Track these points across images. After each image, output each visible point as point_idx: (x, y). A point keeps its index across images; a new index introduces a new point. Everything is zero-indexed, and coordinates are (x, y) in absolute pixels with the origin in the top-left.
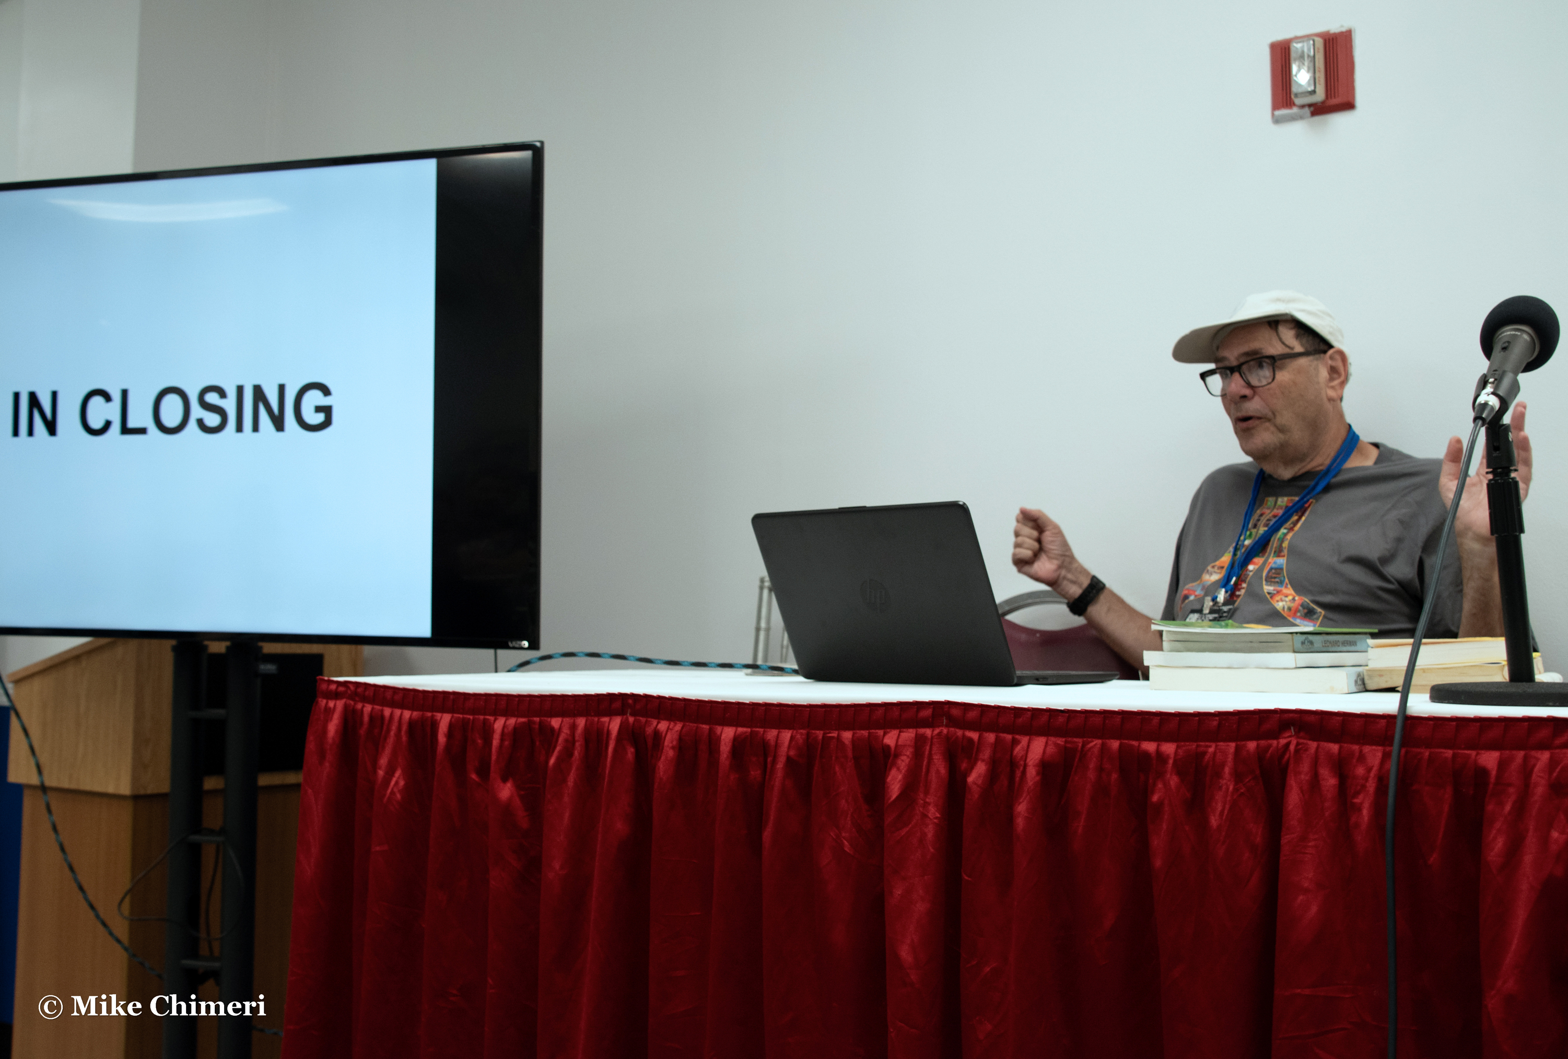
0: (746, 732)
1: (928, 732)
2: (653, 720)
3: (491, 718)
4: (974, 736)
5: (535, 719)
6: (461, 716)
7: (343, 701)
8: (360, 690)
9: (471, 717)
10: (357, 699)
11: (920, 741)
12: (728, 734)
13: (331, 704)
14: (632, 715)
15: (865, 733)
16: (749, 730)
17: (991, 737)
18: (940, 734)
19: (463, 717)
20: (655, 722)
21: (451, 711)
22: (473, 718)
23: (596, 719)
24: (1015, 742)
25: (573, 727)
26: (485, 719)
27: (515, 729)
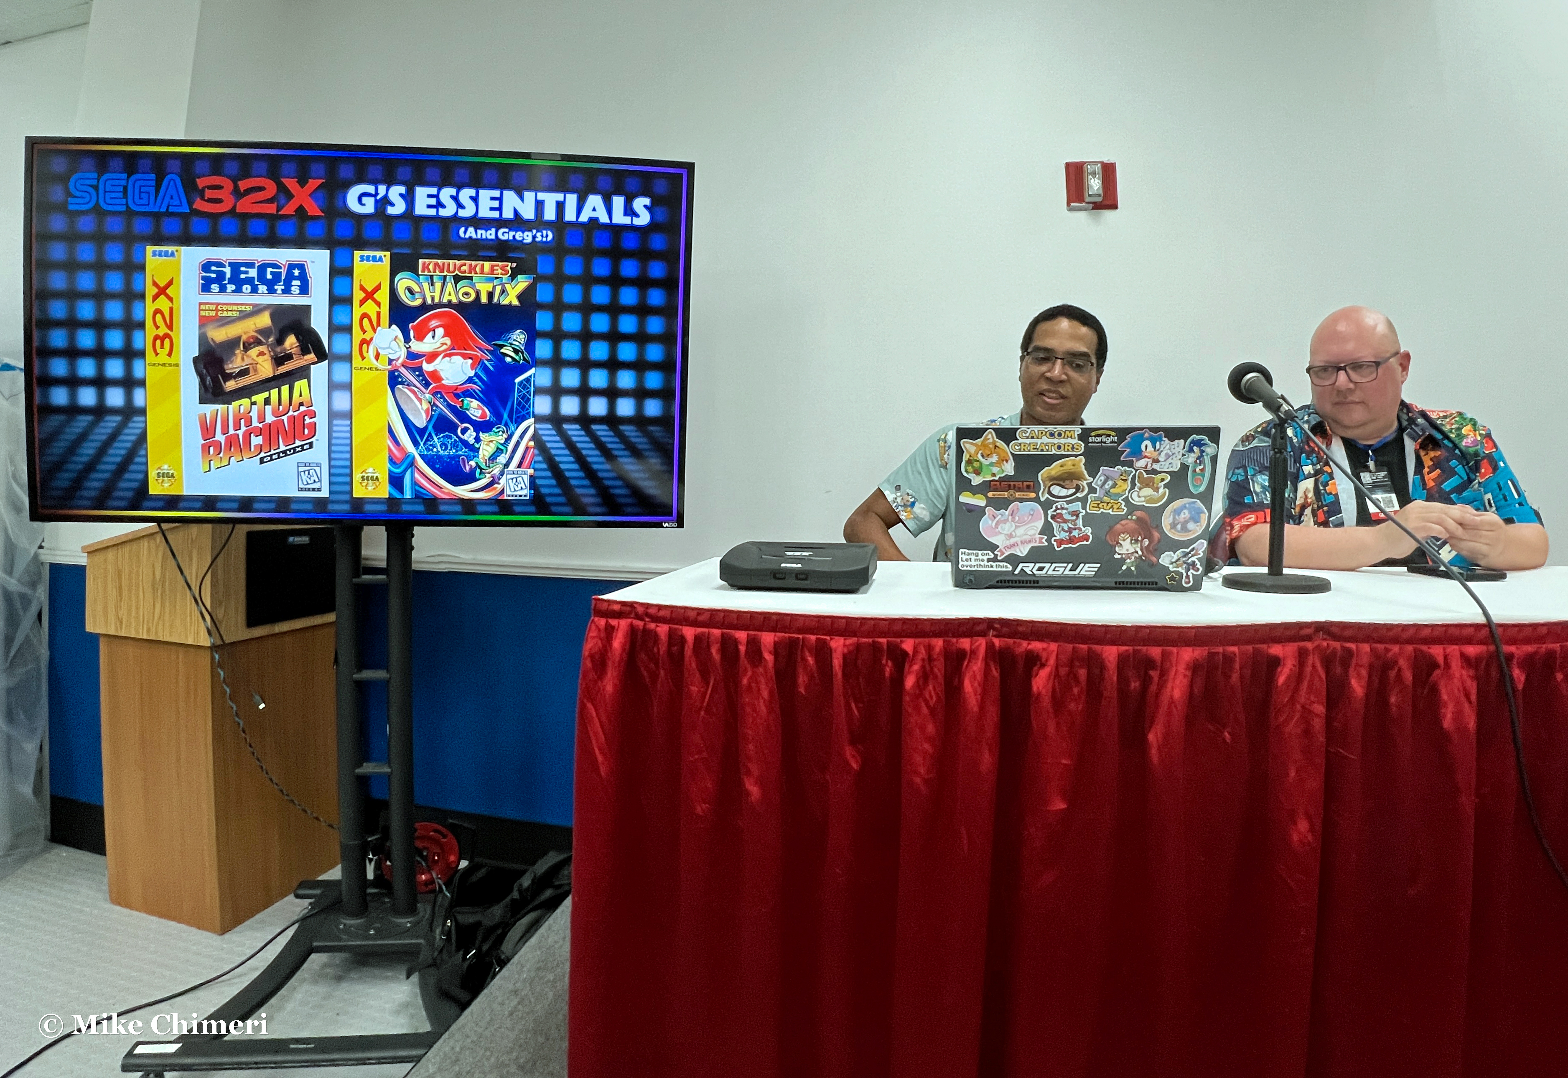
0: (1127, 651)
1: (1309, 645)
2: (1022, 641)
3: (828, 638)
4: (1352, 646)
5: (880, 640)
6: (787, 635)
7: (629, 620)
8: (652, 611)
9: (801, 636)
10: (647, 619)
11: (1302, 655)
12: (1111, 653)
13: (614, 622)
14: (995, 636)
15: (1250, 648)
16: (1131, 648)
17: (1366, 647)
18: (1318, 646)
19: (790, 637)
20: (1025, 644)
21: (774, 630)
22: (803, 639)
23: (954, 640)
24: (1387, 650)
25: (930, 648)
26: (817, 638)
27: (858, 647)
